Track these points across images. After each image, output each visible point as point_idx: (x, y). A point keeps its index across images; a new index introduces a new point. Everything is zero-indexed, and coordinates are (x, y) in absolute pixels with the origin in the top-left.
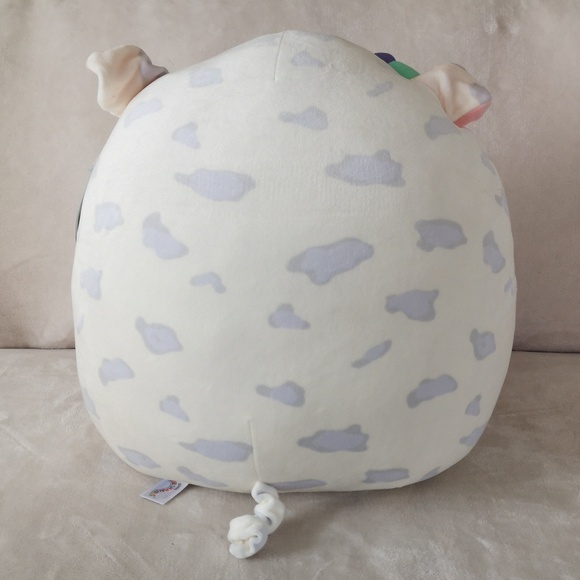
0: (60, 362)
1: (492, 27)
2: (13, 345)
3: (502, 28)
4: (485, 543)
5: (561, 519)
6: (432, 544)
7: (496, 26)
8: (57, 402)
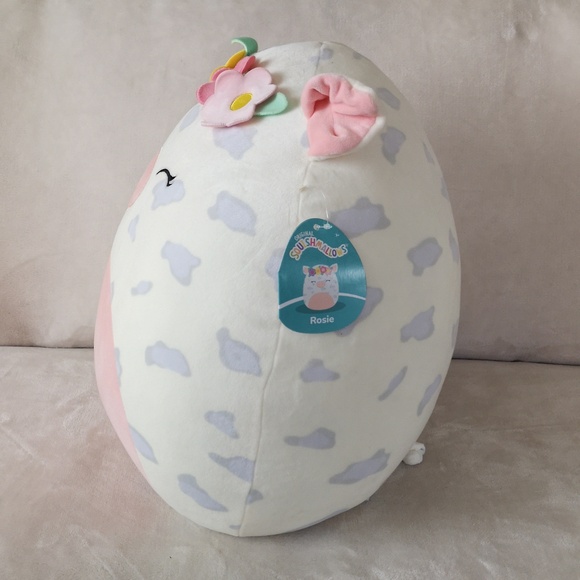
0: (68, 362)
1: (510, 33)
2: (18, 343)
3: (520, 33)
4: (487, 566)
5: (565, 542)
6: (433, 565)
7: (514, 32)
8: (59, 405)
